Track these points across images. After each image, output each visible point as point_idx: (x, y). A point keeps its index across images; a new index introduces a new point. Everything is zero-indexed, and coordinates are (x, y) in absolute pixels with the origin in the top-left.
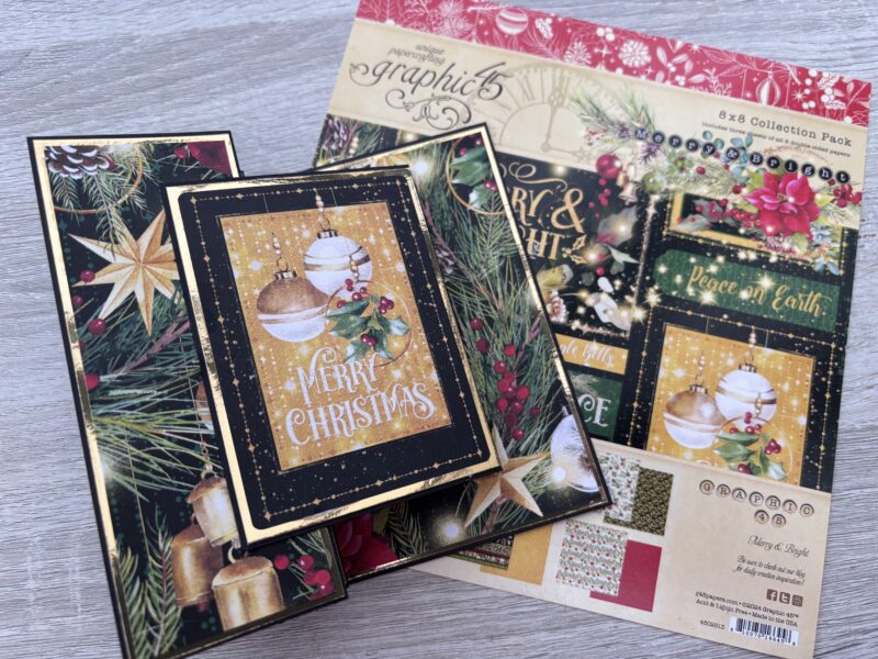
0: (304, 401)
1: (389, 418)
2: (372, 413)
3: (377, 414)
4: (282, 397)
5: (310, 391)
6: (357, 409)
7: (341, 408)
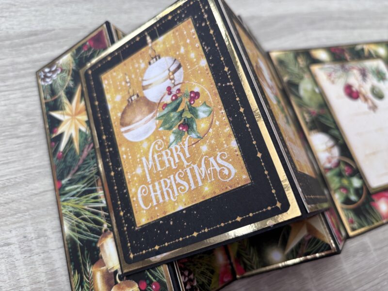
0: (147, 180)
1: (200, 184)
2: (188, 182)
3: (192, 181)
4: (135, 178)
5: (150, 172)
6: (179, 180)
7: (168, 181)
